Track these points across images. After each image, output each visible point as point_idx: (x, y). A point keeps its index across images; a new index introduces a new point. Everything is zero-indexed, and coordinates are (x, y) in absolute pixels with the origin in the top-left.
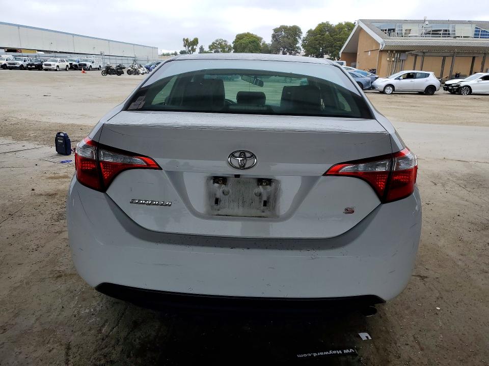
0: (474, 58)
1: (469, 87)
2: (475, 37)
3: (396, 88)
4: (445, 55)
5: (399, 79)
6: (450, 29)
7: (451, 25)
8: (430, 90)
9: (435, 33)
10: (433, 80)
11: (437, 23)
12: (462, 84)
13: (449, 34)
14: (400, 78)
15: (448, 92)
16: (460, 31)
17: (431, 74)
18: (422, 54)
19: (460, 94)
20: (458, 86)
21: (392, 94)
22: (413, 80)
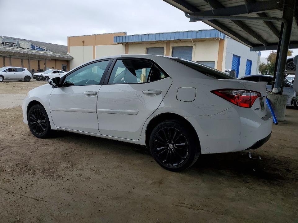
0: (39, 61)
1: (48, 77)
2: (32, 49)
3: (5, 78)
4: (23, 58)
5: (5, 71)
6: (16, 42)
7: (16, 41)
8: (27, 79)
9: (6, 44)
10: (27, 73)
11: (6, 38)
12: (44, 75)
13: (16, 46)
14: (7, 71)
15: (36, 80)
16: (22, 44)
17: (26, 69)
18: (9, 56)
19: (44, 81)
20: (42, 76)
21: (2, 81)
22: (15, 72)
